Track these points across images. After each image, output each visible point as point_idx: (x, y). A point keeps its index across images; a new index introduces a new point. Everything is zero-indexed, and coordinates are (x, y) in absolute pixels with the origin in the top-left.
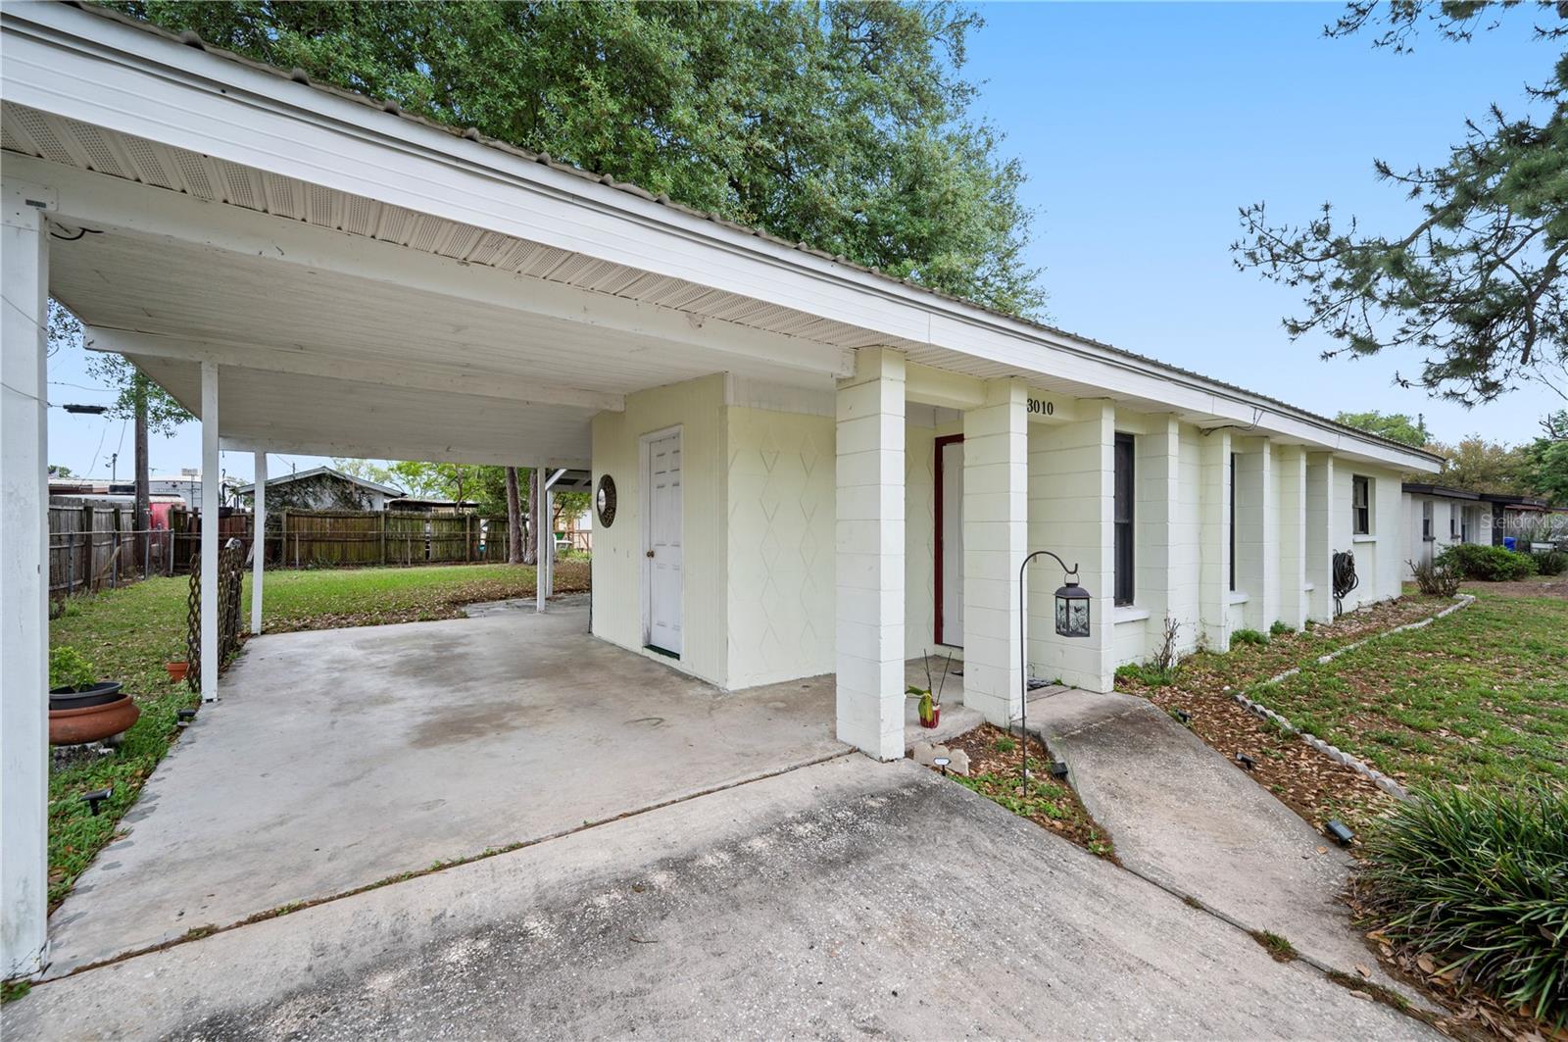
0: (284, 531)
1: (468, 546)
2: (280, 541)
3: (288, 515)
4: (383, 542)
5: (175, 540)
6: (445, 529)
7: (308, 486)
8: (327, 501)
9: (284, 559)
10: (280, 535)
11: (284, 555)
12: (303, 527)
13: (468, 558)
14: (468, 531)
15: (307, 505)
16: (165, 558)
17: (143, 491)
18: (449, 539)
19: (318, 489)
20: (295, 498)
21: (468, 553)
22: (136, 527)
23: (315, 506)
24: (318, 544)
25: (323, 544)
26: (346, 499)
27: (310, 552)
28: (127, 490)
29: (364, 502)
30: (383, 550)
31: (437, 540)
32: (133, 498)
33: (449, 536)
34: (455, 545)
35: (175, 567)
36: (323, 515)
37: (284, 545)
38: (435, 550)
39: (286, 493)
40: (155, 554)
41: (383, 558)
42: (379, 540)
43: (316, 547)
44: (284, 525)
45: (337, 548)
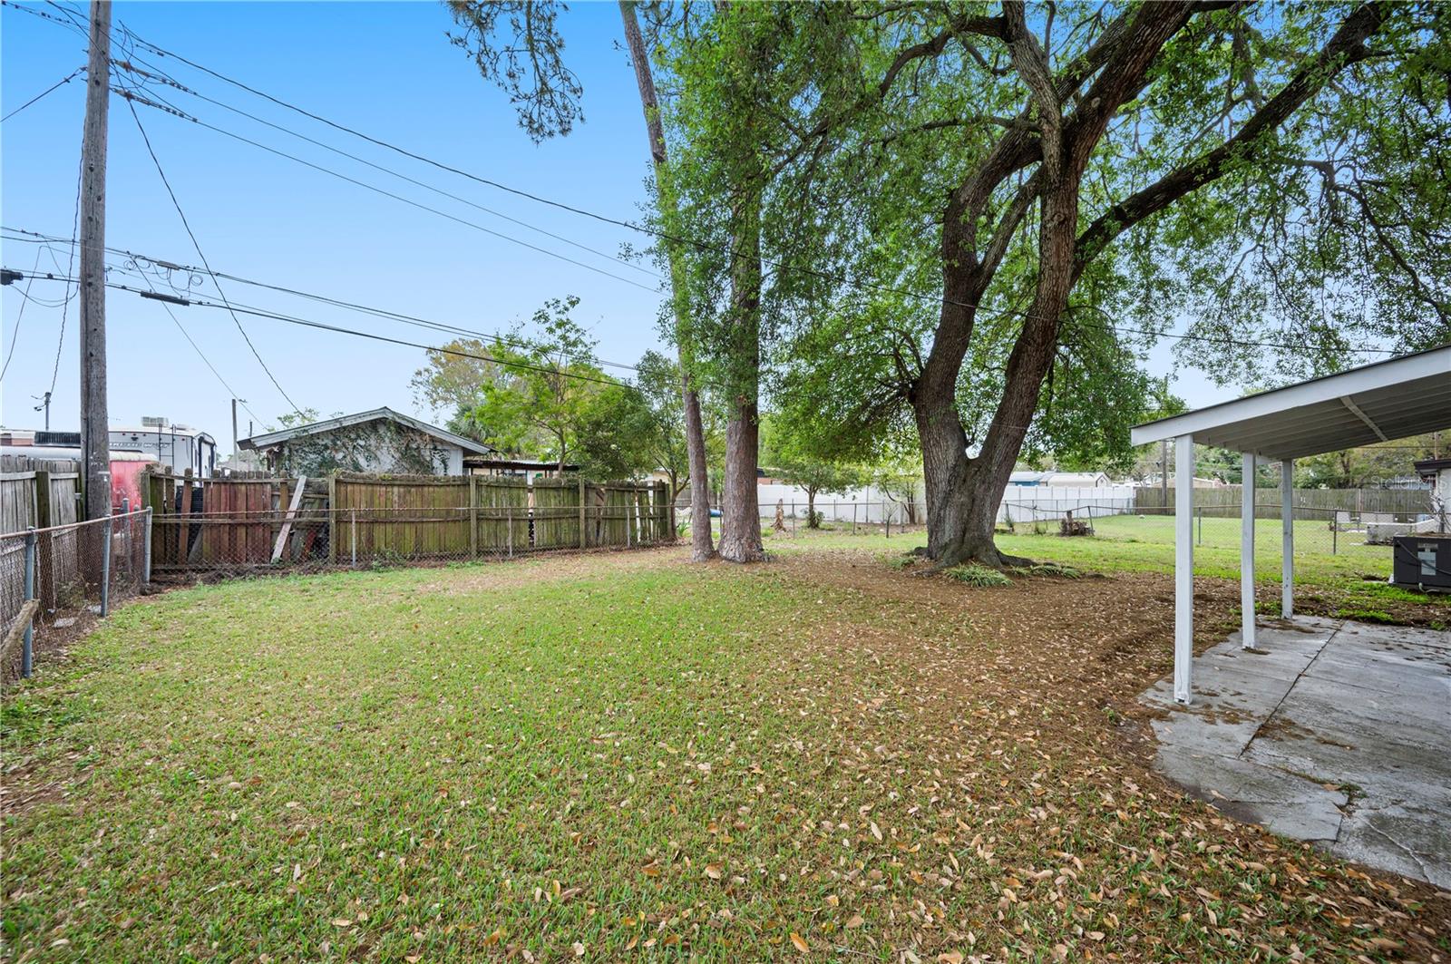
0: (333, 508)
1: (582, 527)
2: (326, 526)
3: (338, 482)
4: (473, 522)
5: (153, 524)
6: (553, 504)
7: (359, 437)
8: (384, 460)
9: (332, 554)
10: (324, 515)
11: (332, 544)
12: (359, 500)
13: (583, 543)
14: (582, 505)
15: (357, 467)
16: (136, 557)
17: (97, 438)
18: (558, 516)
19: (373, 442)
20: (340, 456)
21: (582, 537)
22: (84, 511)
23: (371, 469)
24: (382, 527)
25: (389, 527)
26: (411, 457)
27: (370, 541)
28: (67, 439)
29: (437, 463)
30: (474, 535)
31: (545, 518)
32: (77, 453)
33: (558, 511)
34: (565, 524)
35: (153, 572)
36: (388, 483)
37: (333, 529)
38: (542, 532)
39: (326, 447)
40: (118, 552)
41: (474, 547)
42: (468, 519)
43: (379, 531)
44: (332, 499)
45: (409, 531)
